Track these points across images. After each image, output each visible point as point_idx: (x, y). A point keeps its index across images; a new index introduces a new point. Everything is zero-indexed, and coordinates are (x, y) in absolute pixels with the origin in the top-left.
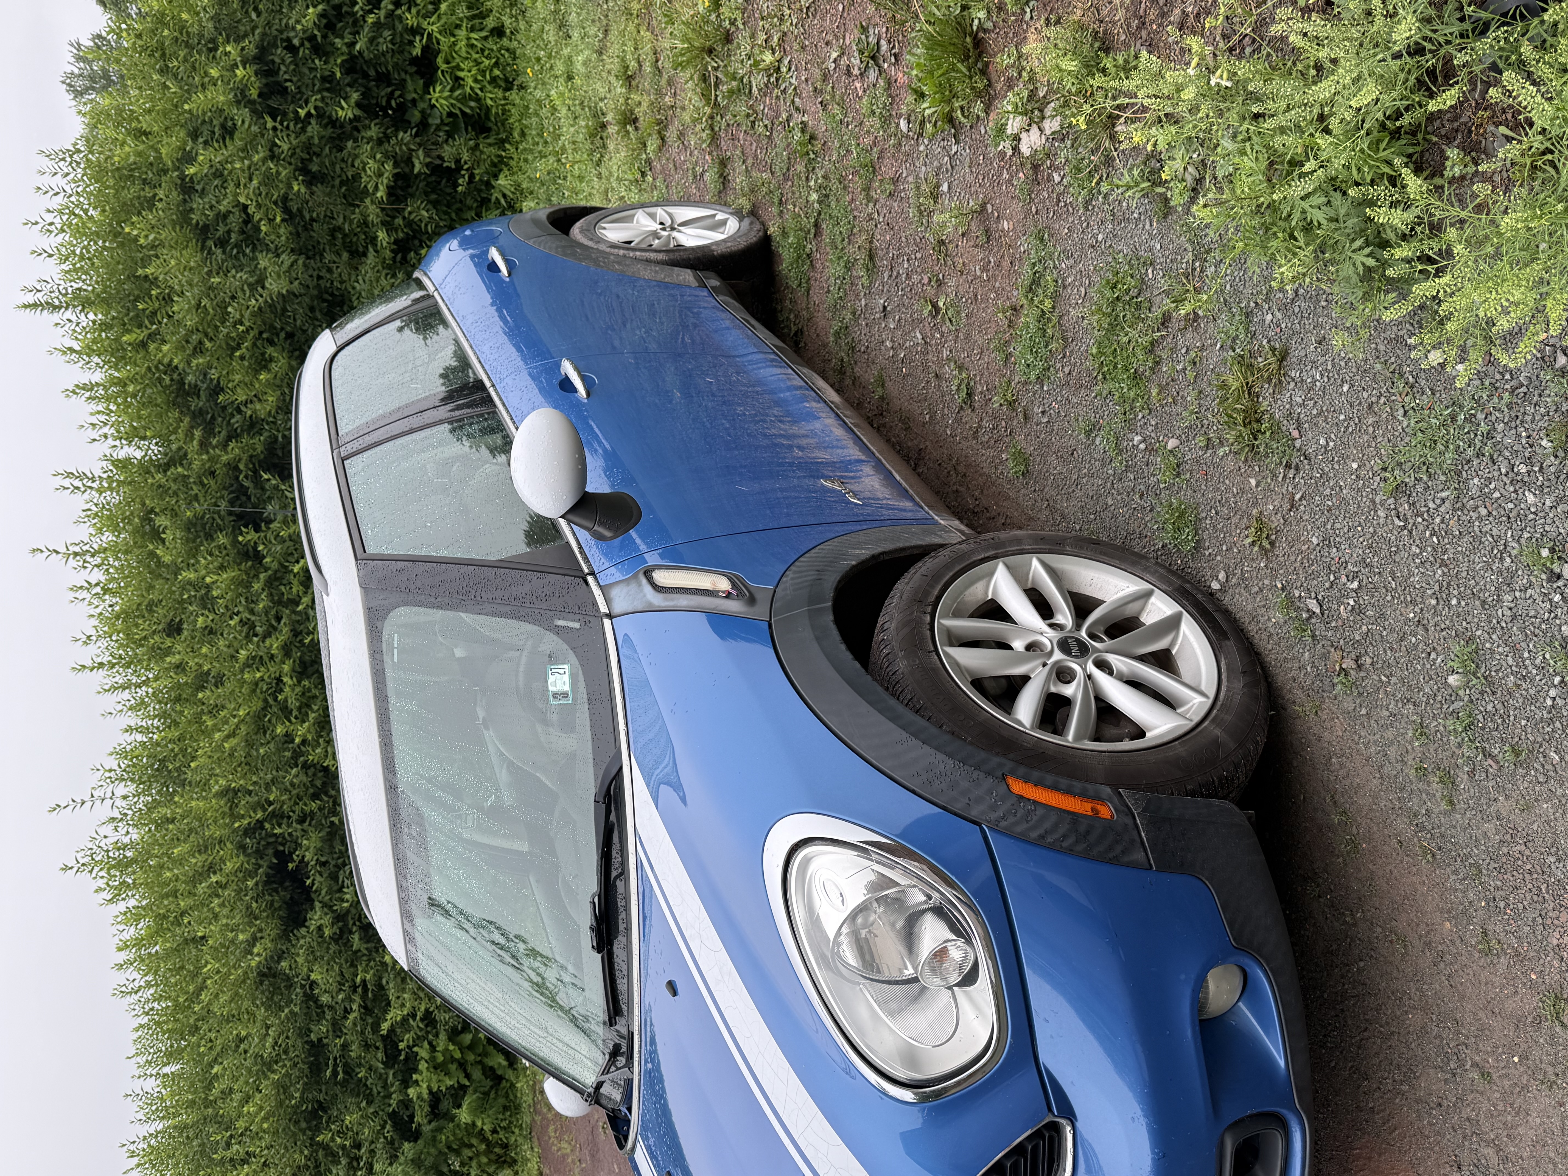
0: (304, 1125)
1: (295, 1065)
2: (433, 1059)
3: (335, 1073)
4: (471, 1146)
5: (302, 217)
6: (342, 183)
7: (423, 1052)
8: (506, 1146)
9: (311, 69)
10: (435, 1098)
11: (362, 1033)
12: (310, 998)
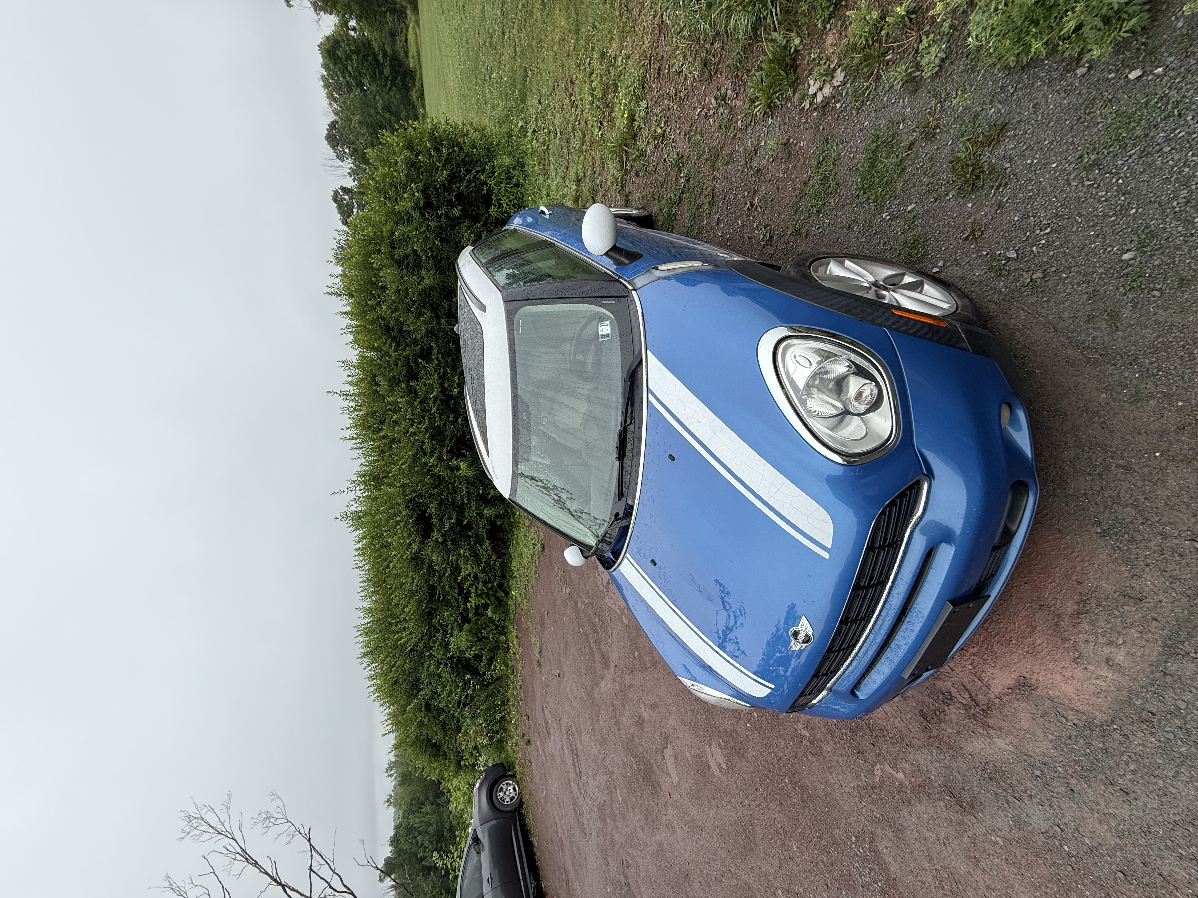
0: (426, 618)
1: (423, 594)
2: (476, 592)
3: (439, 597)
4: (490, 627)
5: (437, 258)
6: (454, 244)
7: (473, 590)
8: (502, 627)
9: (443, 198)
10: (477, 607)
11: (450, 582)
12: (431, 567)
